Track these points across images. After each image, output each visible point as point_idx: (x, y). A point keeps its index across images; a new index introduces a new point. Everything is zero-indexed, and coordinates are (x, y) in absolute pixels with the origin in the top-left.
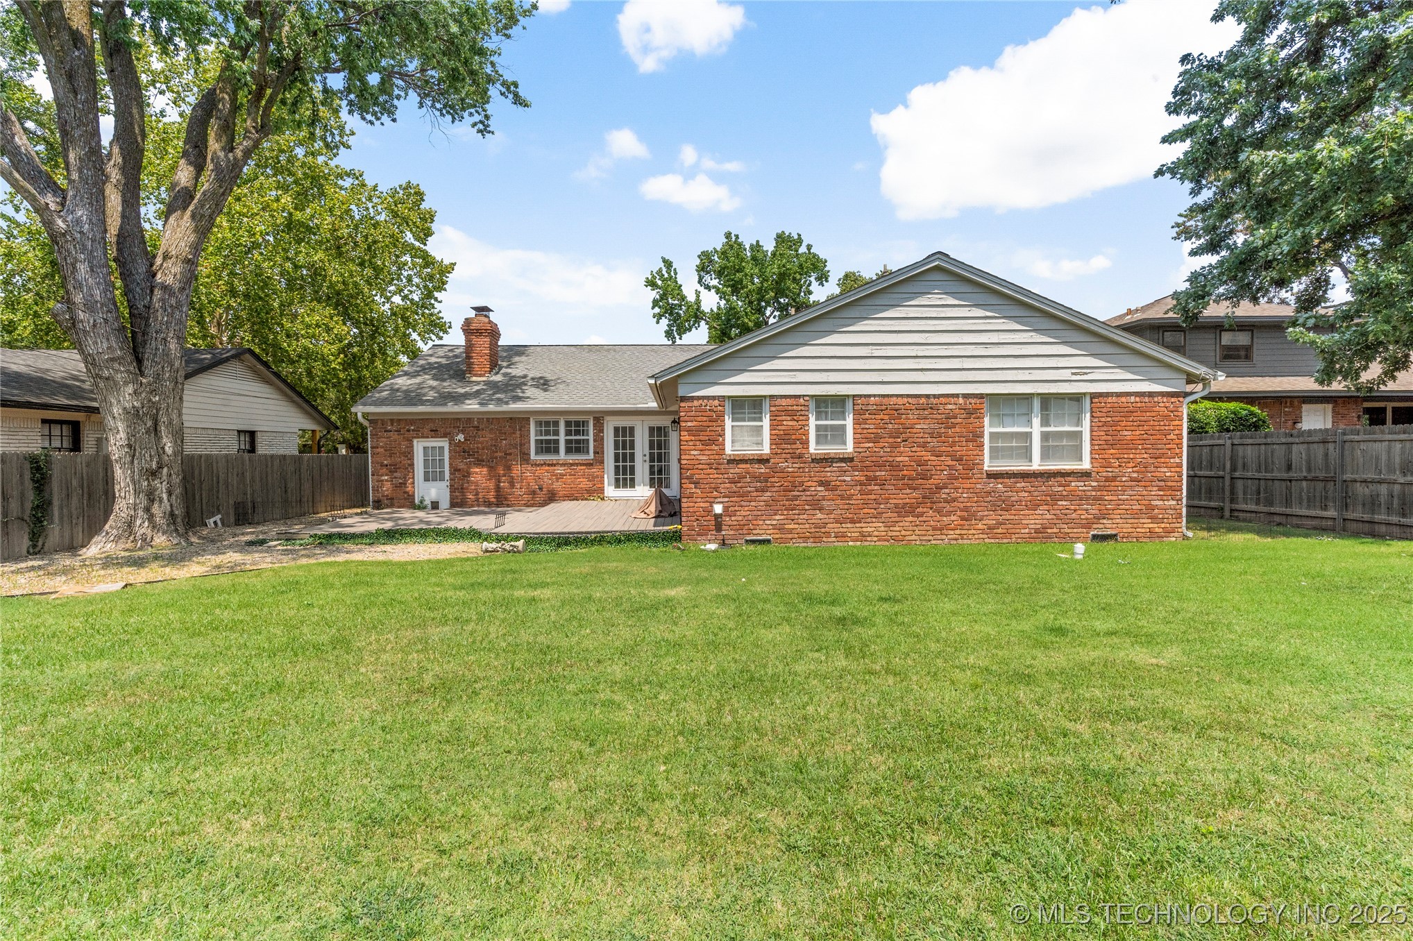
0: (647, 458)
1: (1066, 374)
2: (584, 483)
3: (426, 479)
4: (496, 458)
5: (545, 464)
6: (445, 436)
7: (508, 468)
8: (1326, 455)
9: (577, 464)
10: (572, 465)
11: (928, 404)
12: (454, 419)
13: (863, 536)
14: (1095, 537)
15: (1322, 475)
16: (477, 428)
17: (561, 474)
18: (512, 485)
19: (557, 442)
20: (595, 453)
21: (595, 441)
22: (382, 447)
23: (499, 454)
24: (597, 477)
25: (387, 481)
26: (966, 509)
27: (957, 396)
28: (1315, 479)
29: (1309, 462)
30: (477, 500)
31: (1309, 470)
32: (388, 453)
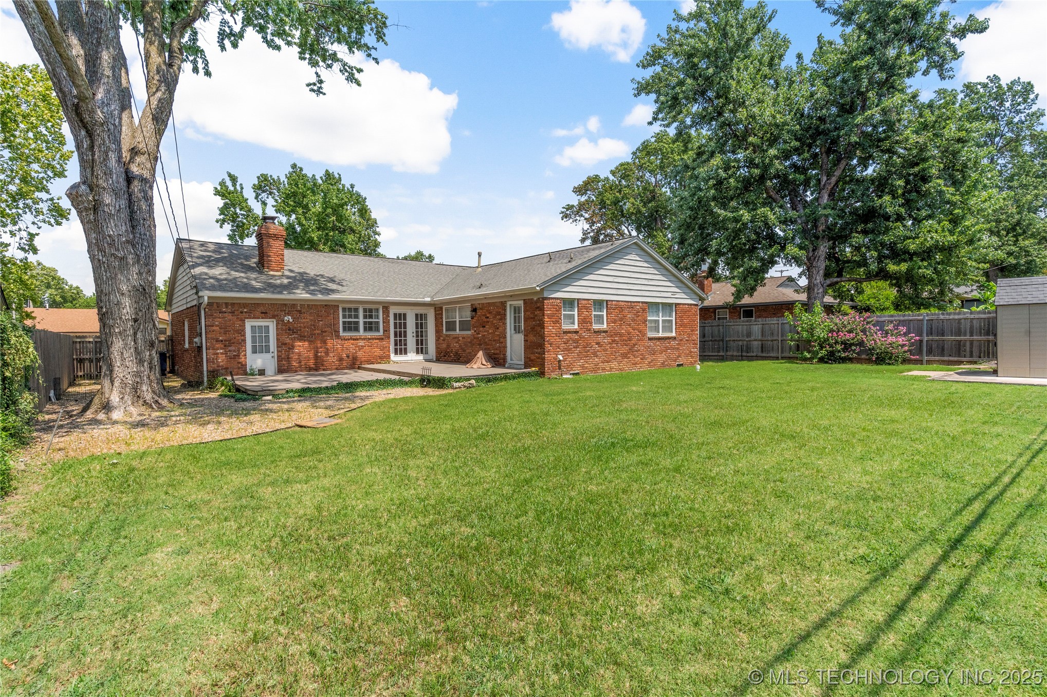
0: (415, 334)
1: (669, 295)
2: (378, 352)
3: (254, 352)
4: (315, 334)
5: (351, 339)
6: (273, 317)
7: (325, 342)
8: (719, 331)
9: (373, 339)
10: (369, 339)
11: (631, 305)
12: (281, 304)
13: (611, 369)
14: (678, 365)
15: (718, 339)
16: (300, 312)
17: (362, 346)
18: (327, 354)
19: (357, 323)
20: (384, 331)
21: (383, 322)
22: (217, 326)
23: (317, 332)
24: (386, 347)
25: (222, 354)
26: (642, 355)
27: (639, 302)
28: (715, 340)
29: (712, 333)
30: (300, 367)
31: (712, 337)
32: (222, 331)
